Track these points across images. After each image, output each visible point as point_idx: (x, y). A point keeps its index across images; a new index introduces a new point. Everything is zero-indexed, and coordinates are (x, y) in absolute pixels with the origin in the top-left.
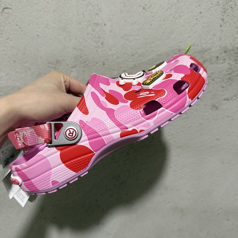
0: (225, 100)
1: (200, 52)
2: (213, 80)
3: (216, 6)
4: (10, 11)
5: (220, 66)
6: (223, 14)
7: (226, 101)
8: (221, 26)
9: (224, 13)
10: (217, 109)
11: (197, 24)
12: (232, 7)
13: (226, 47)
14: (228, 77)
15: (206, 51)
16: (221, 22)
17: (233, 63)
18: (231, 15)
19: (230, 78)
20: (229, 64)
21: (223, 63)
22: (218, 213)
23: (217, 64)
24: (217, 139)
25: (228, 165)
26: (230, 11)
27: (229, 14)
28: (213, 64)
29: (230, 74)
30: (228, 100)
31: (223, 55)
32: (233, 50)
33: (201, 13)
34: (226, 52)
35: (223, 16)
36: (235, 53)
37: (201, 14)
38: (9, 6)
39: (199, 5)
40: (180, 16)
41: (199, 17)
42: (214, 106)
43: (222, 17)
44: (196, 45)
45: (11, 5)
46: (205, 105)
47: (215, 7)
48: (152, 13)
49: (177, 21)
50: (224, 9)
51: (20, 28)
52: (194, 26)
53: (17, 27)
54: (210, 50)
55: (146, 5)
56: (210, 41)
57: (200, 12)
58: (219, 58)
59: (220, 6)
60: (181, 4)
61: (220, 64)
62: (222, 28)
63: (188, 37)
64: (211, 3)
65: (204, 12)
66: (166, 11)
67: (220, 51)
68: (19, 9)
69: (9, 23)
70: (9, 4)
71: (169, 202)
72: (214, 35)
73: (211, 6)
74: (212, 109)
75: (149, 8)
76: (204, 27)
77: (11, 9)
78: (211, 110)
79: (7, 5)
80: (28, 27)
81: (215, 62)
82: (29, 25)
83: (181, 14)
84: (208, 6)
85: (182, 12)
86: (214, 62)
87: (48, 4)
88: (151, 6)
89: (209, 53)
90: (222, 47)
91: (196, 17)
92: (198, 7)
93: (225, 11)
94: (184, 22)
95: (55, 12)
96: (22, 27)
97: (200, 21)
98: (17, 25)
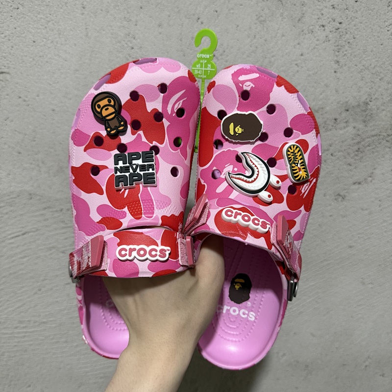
0: (354, 183)
2: (332, 155)
3: (324, 42)
4: (8, 76)
5: (341, 132)
6: (337, 53)
7: (357, 186)
8: (335, 72)
9: (339, 52)
12: (349, 43)
13: (347, 102)
14: (356, 148)
16: (336, 66)
17: (361, 126)
18: (349, 55)
19: (359, 149)
20: (354, 128)
21: (345, 128)
22: (366, 366)
23: (336, 129)
24: (351, 247)
25: (372, 286)
26: (346, 48)
27: (345, 52)
28: (331, 130)
29: (359, 143)
30: (359, 183)
31: (344, 115)
32: (359, 105)
33: (302, 55)
34: (348, 110)
35: (337, 56)
36: (362, 111)
37: (302, 57)
38: (6, 70)
39: (299, 44)
40: (270, 62)
41: (300, 61)
42: (339, 195)
43: (335, 59)
45: (9, 68)
46: (325, 195)
47: (324, 44)
48: (226, 61)
50: (338, 46)
51: (25, 101)
52: (294, 75)
53: (20, 99)
54: (322, 108)
56: (321, 97)
57: (301, 53)
58: (338, 121)
59: (331, 42)
60: (271, 45)
61: (341, 129)
62: (338, 74)
64: (316, 39)
65: (308, 54)
66: (248, 56)
67: (338, 109)
68: (21, 73)
69: (8, 95)
70: (5, 66)
71: (284, 355)
72: (327, 86)
73: (317, 43)
74: (336, 199)
75: (221, 55)
76: (309, 76)
77: (8, 73)
78: (335, 201)
79: (3, 67)
80: (37, 98)
81: (332, 126)
82: (38, 96)
83: (273, 59)
84: (312, 43)
85: (273, 57)
86: (330, 127)
87: (66, 61)
88: (224, 52)
89: (322, 115)
90: (341, 103)
91: (296, 62)
92: (298, 46)
93: (339, 49)
95: (77, 72)
96: (27, 99)
97: (302, 67)
98: (20, 97)
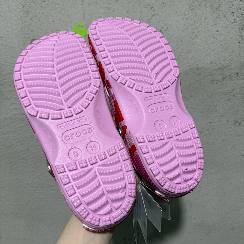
1: (219, 69)
10: (240, 124)
11: (214, 42)
15: (226, 68)
44: (214, 62)
49: (194, 40)
55: (162, 28)
63: (207, 55)
94: (201, 41)
